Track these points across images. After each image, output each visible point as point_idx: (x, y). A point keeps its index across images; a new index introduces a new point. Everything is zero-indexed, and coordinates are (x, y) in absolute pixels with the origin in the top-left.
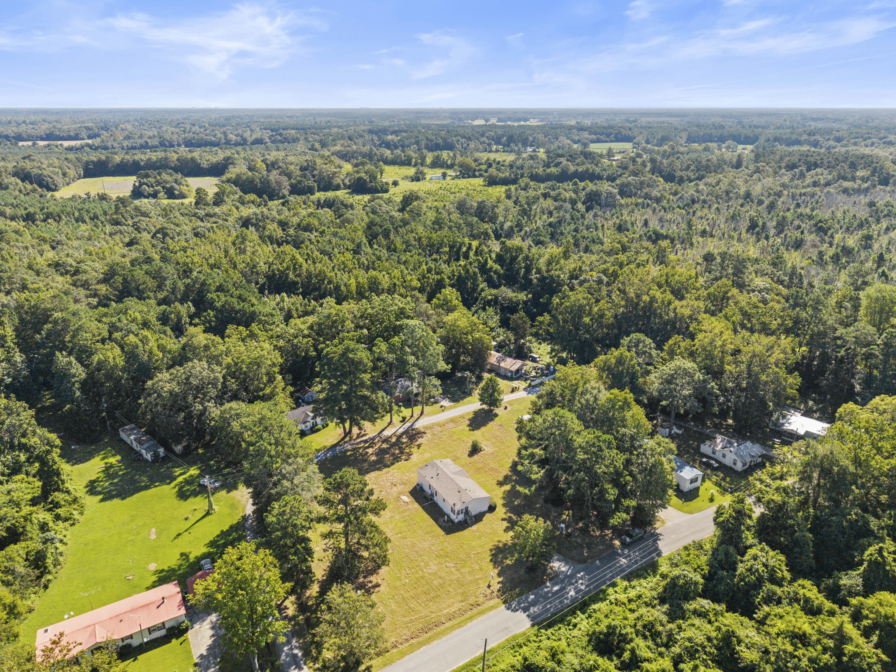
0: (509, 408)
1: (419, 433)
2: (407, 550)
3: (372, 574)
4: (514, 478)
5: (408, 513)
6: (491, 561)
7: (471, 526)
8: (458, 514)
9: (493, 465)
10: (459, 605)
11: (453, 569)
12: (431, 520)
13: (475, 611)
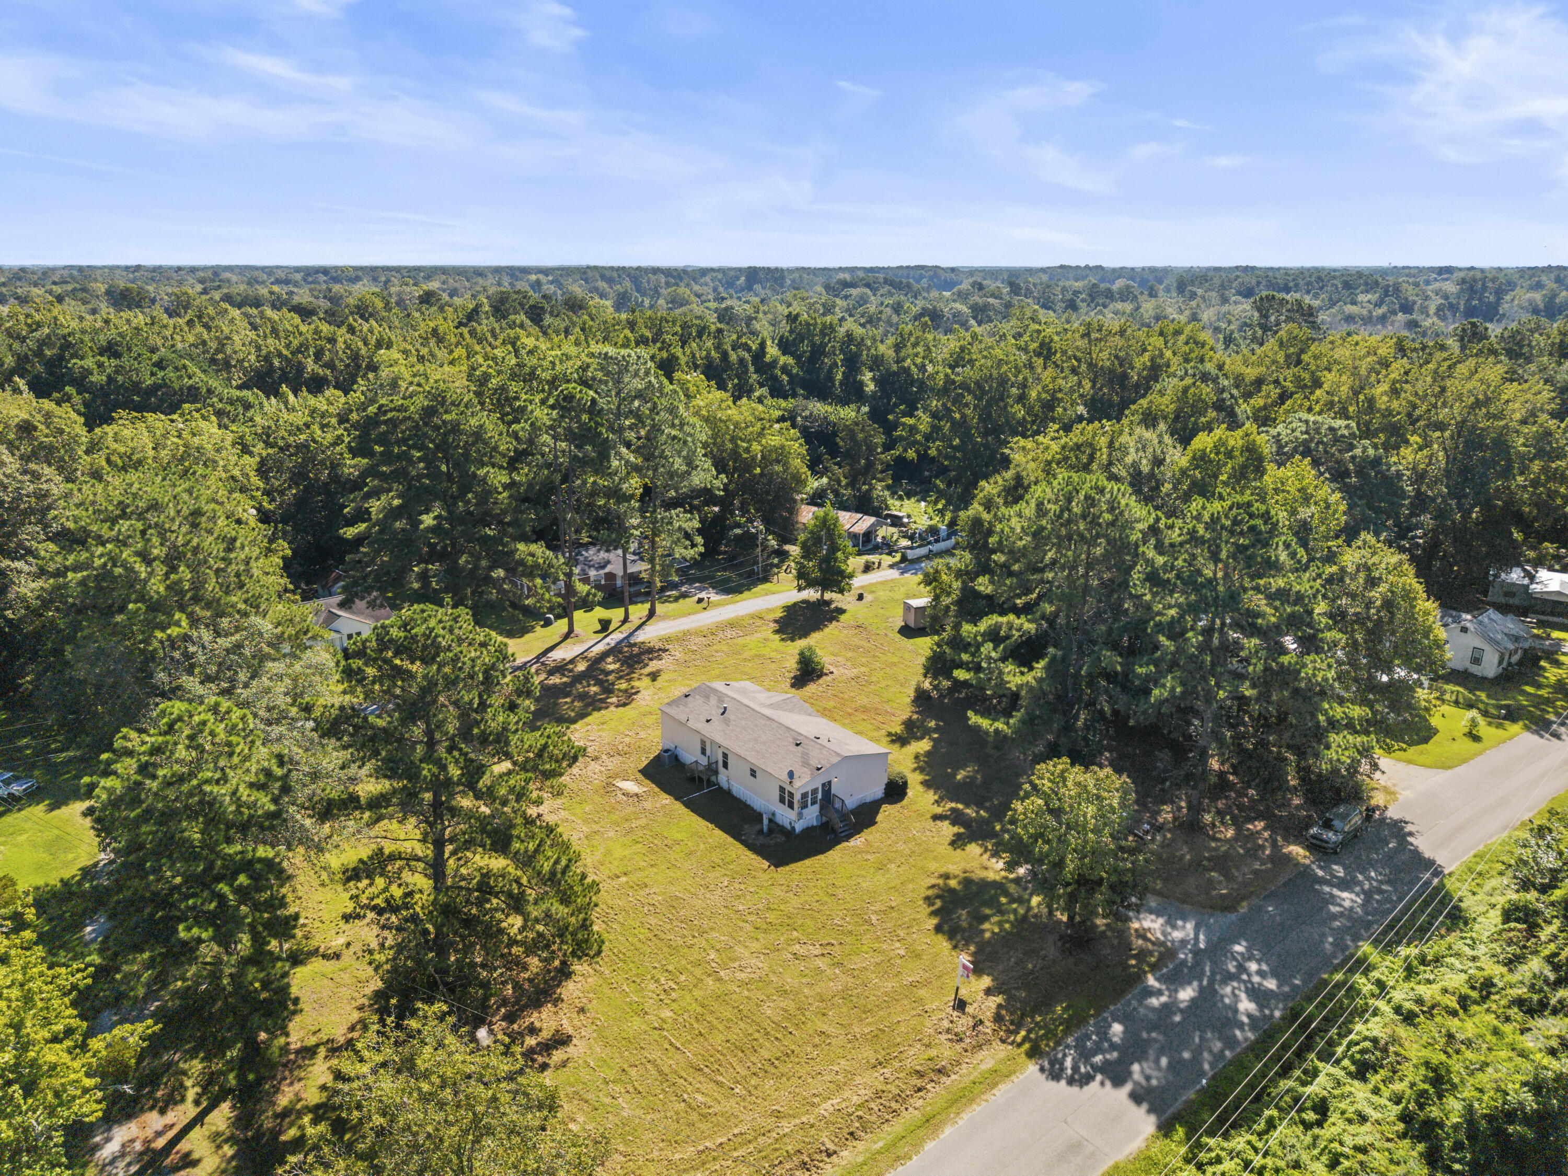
0: (868, 597)
1: (650, 650)
2: (653, 920)
3: (537, 1004)
4: (932, 724)
5: (643, 822)
6: (938, 929)
7: (848, 838)
8: (804, 806)
9: (863, 700)
10: (874, 1079)
11: (820, 963)
12: (718, 832)
13: (937, 1093)
